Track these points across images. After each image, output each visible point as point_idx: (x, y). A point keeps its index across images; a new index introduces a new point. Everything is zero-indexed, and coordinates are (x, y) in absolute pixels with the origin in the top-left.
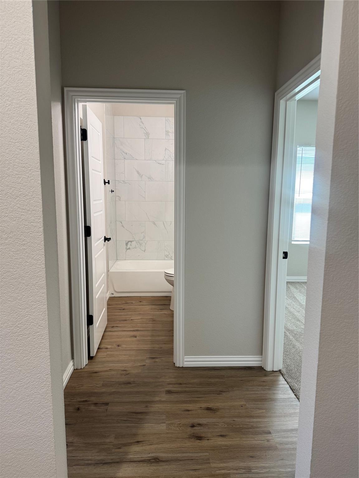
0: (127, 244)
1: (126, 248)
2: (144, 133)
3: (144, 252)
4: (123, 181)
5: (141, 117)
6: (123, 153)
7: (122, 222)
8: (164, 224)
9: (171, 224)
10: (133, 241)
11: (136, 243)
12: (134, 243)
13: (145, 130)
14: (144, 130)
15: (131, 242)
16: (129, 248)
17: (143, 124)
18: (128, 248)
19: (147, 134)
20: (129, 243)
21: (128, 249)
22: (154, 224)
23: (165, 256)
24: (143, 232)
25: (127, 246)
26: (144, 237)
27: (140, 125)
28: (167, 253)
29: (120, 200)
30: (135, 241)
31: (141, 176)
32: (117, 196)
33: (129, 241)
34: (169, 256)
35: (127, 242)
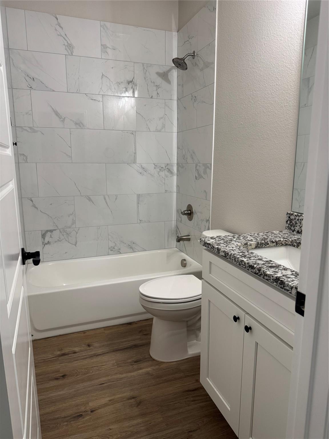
0: (43, 236)
1: (43, 243)
2: (64, 44)
3: (75, 246)
4: (30, 128)
5: (58, 16)
6: (27, 78)
7: (33, 199)
8: (105, 199)
9: (116, 199)
10: (55, 230)
11: (61, 232)
12: (56, 234)
13: (66, 40)
14: (63, 39)
15: (51, 231)
16: (49, 243)
17: (62, 28)
18: (46, 241)
19: (70, 47)
20: (47, 234)
21: (46, 244)
22: (90, 199)
23: (109, 249)
24: (71, 215)
25: (44, 239)
26: (74, 222)
27: (56, 30)
28: (112, 245)
29: (26, 162)
30: (58, 230)
31: (62, 119)
32: (21, 154)
33: (47, 231)
34: (116, 248)
35: (44, 232)
